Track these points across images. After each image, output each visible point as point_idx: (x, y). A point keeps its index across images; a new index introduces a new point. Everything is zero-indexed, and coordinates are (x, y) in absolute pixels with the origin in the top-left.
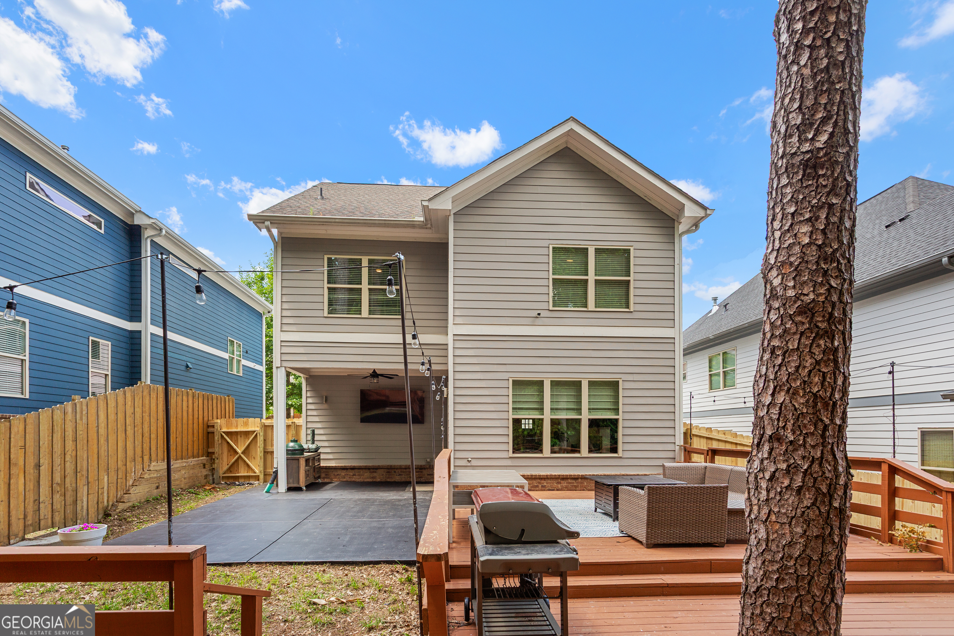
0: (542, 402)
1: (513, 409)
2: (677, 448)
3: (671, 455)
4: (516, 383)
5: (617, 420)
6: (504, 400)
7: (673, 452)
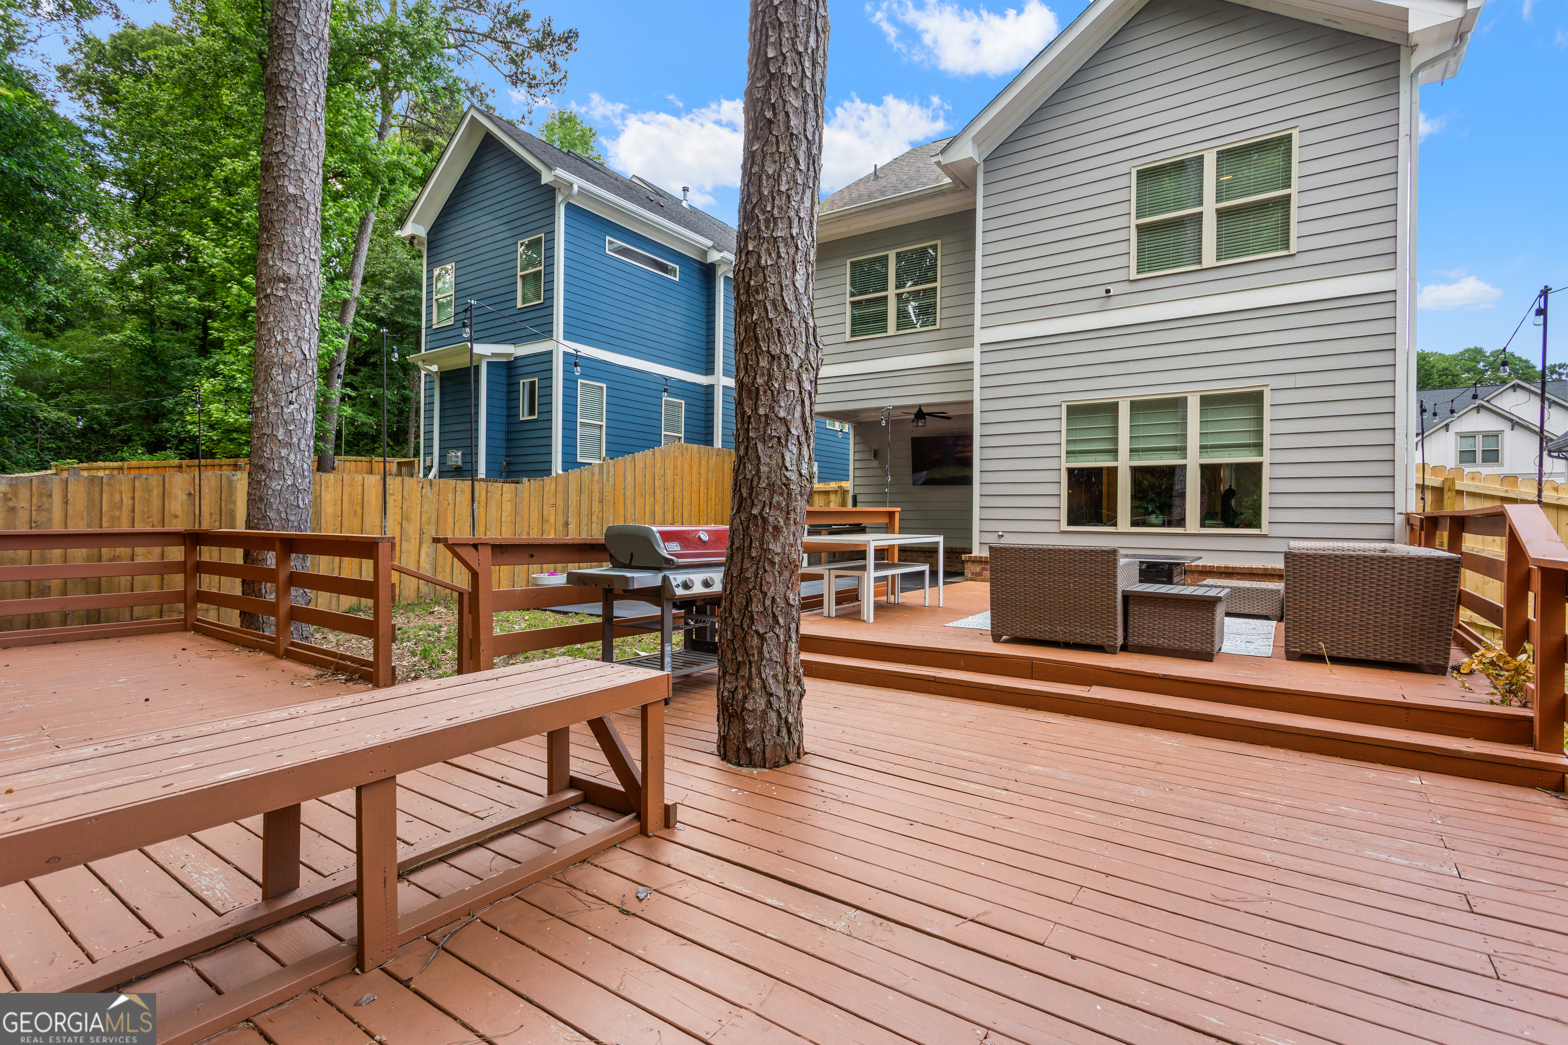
0: (1115, 440)
1: (1068, 452)
2: (1399, 520)
3: (1383, 532)
4: (1075, 411)
5: (1260, 465)
6: (1053, 439)
7: (1389, 528)
